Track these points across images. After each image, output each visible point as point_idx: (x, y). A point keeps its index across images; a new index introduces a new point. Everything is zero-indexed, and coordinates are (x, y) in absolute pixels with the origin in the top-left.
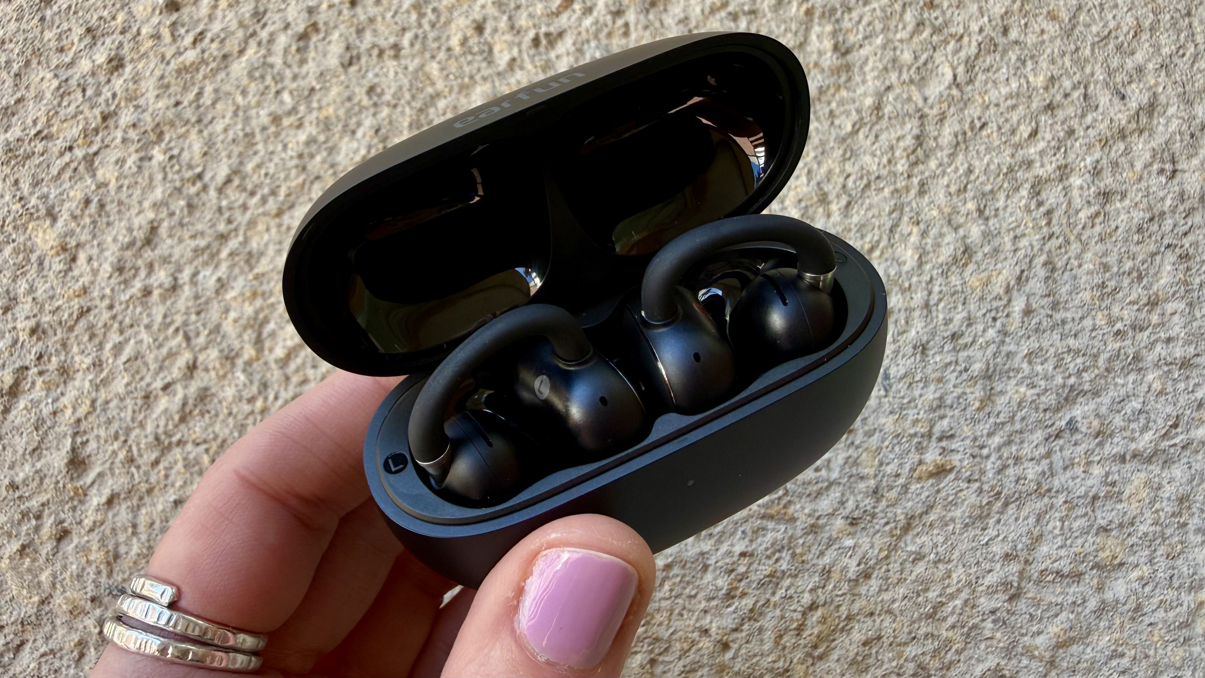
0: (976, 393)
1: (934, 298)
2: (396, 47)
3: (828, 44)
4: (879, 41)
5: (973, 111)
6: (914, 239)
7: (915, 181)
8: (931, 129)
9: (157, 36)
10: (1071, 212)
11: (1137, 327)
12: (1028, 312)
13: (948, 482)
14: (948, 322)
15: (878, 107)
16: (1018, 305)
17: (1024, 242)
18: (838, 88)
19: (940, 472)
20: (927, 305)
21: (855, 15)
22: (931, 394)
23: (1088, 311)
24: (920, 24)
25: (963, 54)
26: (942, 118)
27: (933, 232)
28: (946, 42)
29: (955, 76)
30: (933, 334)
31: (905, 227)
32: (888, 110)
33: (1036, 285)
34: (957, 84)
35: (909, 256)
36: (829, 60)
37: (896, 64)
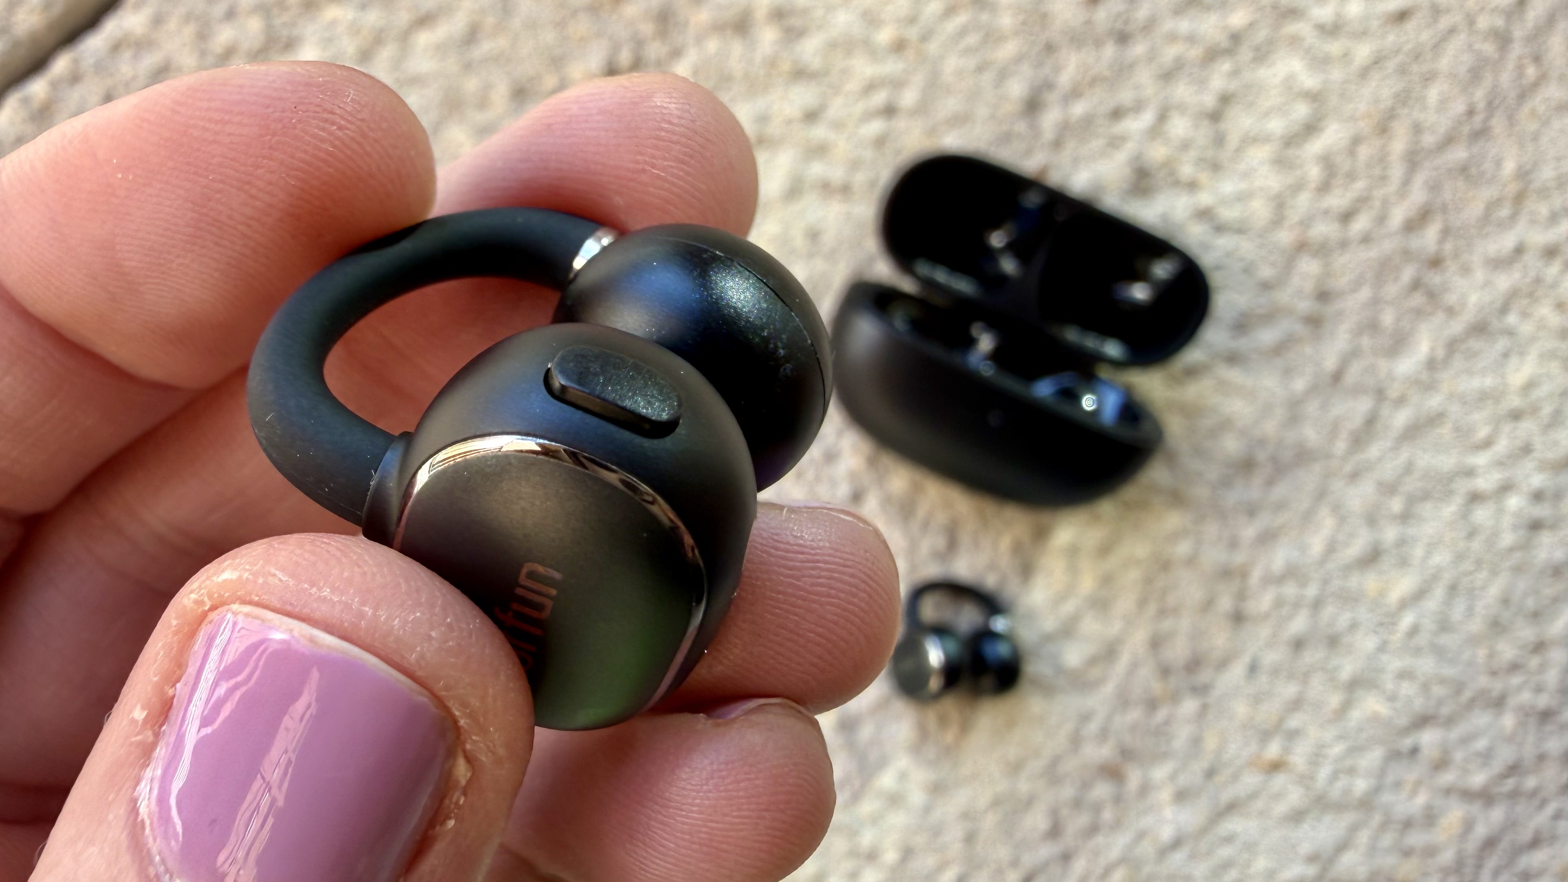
0: (1335, 700)
1: (1327, 596)
2: (846, 188)
3: (1309, 286)
4: (1366, 293)
5: (1434, 401)
7: (1350, 466)
8: (1385, 411)
10: (1495, 534)
11: (1515, 667)
12: (1414, 631)
13: (1279, 781)
14: (1332, 622)
16: (1407, 620)
17: (1436, 558)
18: (1302, 340)
19: (1276, 767)
20: (1317, 605)
21: (1349, 256)
22: (1290, 690)
23: (1473, 641)
24: (1416, 285)
25: (1448, 332)
26: (1401, 401)
27: (1349, 526)
28: (1434, 312)
30: (1313, 633)
33: (1433, 603)
34: (1431, 364)
35: (1316, 544)
36: (1305, 306)
37: (1372, 326)
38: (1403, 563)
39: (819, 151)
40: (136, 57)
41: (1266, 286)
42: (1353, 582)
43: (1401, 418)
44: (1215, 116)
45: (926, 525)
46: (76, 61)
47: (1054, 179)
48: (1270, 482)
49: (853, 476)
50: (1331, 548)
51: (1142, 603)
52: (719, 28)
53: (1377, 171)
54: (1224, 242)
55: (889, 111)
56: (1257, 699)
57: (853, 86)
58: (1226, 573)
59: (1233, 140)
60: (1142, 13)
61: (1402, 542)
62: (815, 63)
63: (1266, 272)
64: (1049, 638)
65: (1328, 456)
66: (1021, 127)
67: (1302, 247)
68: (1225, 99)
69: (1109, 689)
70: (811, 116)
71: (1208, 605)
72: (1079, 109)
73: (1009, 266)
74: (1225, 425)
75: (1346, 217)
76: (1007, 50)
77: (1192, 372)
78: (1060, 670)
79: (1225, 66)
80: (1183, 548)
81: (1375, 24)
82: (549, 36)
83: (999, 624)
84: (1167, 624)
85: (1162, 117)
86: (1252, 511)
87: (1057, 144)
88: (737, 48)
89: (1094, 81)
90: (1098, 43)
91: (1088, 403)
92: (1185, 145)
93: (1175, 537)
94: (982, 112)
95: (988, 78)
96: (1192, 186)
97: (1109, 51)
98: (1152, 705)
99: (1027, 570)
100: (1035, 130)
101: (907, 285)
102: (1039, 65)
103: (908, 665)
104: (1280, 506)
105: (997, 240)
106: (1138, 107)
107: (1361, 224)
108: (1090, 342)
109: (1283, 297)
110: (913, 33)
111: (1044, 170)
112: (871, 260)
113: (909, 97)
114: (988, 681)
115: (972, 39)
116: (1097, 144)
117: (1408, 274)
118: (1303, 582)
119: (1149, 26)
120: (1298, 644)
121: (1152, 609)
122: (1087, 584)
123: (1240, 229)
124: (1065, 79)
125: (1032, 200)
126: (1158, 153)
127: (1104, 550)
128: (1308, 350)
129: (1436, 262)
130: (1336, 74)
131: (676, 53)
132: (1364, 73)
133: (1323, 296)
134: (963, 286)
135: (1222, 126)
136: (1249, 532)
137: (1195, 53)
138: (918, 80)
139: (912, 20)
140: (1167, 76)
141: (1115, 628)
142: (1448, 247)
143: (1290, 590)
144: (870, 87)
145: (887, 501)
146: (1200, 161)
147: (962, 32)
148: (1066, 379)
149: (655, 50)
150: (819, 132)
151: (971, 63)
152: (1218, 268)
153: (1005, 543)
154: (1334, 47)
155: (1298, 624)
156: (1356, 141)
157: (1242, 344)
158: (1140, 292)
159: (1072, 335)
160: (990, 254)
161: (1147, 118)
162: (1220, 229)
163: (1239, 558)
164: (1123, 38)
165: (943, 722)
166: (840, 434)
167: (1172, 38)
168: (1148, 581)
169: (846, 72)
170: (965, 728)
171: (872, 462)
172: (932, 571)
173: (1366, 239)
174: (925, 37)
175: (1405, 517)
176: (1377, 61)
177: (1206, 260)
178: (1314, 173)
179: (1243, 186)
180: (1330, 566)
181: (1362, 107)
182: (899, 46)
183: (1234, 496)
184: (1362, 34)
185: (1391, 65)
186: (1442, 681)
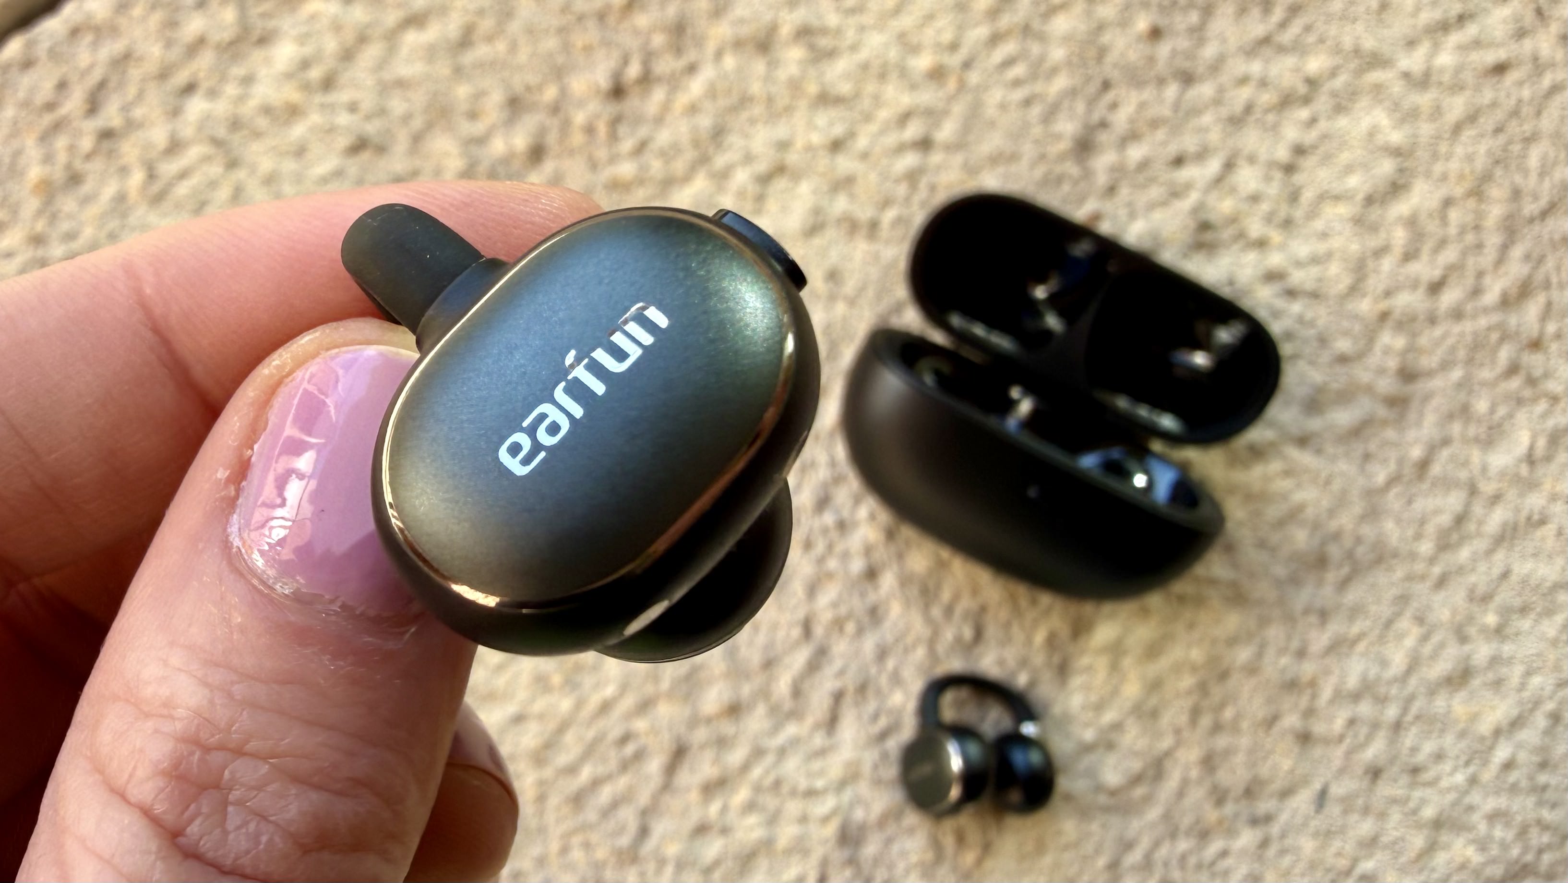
0: (1418, 841)
1: (1409, 718)
2: (874, 226)
3: (1392, 363)
4: (1457, 374)
5: (1535, 501)
6: (1409, 642)
7: (1437, 570)
8: (1478, 509)
9: (590, 130)
12: (1508, 766)
14: (1414, 750)
15: (1423, 465)
16: (1502, 753)
17: (1536, 681)
18: (1385, 423)
20: (1397, 727)
21: (1438, 332)
22: (1366, 827)
24: (1513, 369)
25: (1550, 423)
26: (1496, 499)
27: (1436, 639)
28: (1535, 400)
29: (1531, 448)
30: (1392, 760)
31: (1404, 623)
32: (1436, 469)
33: (1530, 735)
34: (1530, 459)
35: (1398, 660)
36: (1386, 385)
37: (1465, 412)
38: (1498, 684)
39: (845, 184)
40: (95, 45)
41: (1343, 359)
42: (1440, 703)
43: (1498, 517)
44: (1289, 169)
45: (949, 611)
46: (30, 45)
47: (1105, 228)
48: (1344, 584)
49: (868, 550)
50: (1414, 664)
51: (1195, 713)
52: (738, 44)
53: (1470, 238)
54: (1296, 307)
55: (925, 144)
56: (1327, 835)
57: (884, 114)
58: (1292, 685)
59: (1308, 195)
60: (1209, 51)
61: (1495, 661)
62: (845, 88)
63: (1343, 345)
64: (1088, 748)
65: (1413, 556)
66: (1072, 169)
67: (1384, 316)
68: (1300, 151)
69: (1153, 814)
70: (836, 146)
71: (1271, 722)
72: (1135, 153)
73: (1053, 322)
74: (1294, 515)
75: (1436, 288)
76: (1061, 83)
77: (1257, 453)
78: (1099, 788)
79: (1304, 114)
80: (1244, 654)
81: (1468, 77)
82: (551, 43)
83: (1029, 729)
84: (1222, 742)
85: (1229, 166)
86: (1324, 615)
87: (1111, 190)
88: (759, 66)
89: (1155, 124)
90: (1161, 82)
91: (1140, 480)
92: (1255, 198)
93: (1233, 641)
94: (1028, 150)
95: (1036, 111)
96: (1261, 244)
97: (1172, 91)
98: (1204, 835)
99: (1063, 671)
100: (1088, 174)
101: (938, 337)
102: (1091, 102)
103: (925, 769)
104: (1356, 612)
105: (1040, 293)
106: (1202, 155)
107: (1449, 297)
108: (1143, 412)
109: (1363, 374)
110: (954, 60)
111: (1097, 217)
112: (898, 308)
113: (946, 132)
114: (1015, 796)
115: (1019, 70)
116: (1155, 192)
117: (1504, 355)
118: (1382, 701)
119: (1216, 66)
120: (1375, 773)
121: (1206, 721)
122: (1132, 690)
123: (1315, 295)
124: (1121, 119)
125: (1081, 249)
126: (1225, 206)
127: (1152, 651)
128: (1390, 434)
129: (1536, 345)
130: (1426, 129)
131: (692, 69)
132: (1457, 129)
133: (1407, 375)
134: (1002, 342)
135: (1298, 178)
136: (1320, 640)
137: (1267, 98)
138: (958, 109)
139: (954, 47)
140: (1236, 122)
141: (1166, 743)
142: (1551, 328)
143: (1365, 708)
144: (904, 118)
145: (905, 581)
146: (1269, 219)
147: (1009, 62)
148: (1116, 453)
149: (665, 65)
150: (845, 164)
151: (1019, 94)
152: (1289, 336)
153: (1040, 637)
154: (1424, 100)
155: (1375, 750)
156: (1448, 202)
157: (1315, 424)
158: (1200, 359)
159: (1122, 403)
160: (1033, 308)
161: (1214, 166)
162: (1291, 293)
163: (1308, 669)
164: (1187, 79)
165: (961, 839)
166: (857, 501)
167: (1243, 80)
168: (1203, 688)
169: (877, 99)
170: (987, 848)
171: (890, 535)
172: (956, 665)
173: (1457, 314)
174: (967, 65)
175: (1499, 632)
176: (1472, 118)
177: (1276, 328)
178: (1400, 236)
179: (1321, 248)
180: (1413, 681)
181: (1454, 166)
182: (937, 74)
183: (1302, 597)
184: (1457, 87)
185: (1487, 123)
186: (1545, 827)
